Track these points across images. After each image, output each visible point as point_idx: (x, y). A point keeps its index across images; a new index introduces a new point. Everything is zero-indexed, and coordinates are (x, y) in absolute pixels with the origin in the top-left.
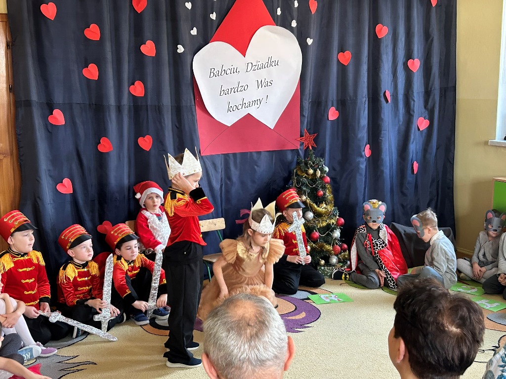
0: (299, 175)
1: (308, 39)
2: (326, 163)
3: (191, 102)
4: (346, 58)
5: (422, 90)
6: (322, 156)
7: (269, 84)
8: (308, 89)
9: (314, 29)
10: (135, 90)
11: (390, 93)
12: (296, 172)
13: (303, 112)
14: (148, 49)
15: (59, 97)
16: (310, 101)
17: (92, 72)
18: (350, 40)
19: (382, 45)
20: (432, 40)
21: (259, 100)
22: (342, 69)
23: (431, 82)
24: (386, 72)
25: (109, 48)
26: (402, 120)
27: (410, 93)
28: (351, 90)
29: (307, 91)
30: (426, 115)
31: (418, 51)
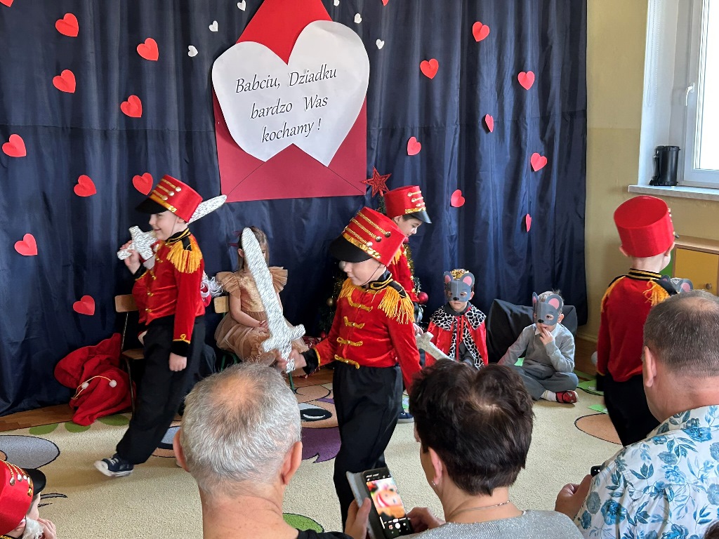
1: (378, 41)
5: (537, 114)
7: (322, 102)
8: (378, 112)
9: (386, 25)
10: (129, 112)
11: (494, 119)
13: (370, 143)
14: (148, 49)
15: (17, 117)
16: (381, 127)
17: (66, 82)
18: (438, 44)
19: (481, 51)
20: (551, 47)
21: (308, 126)
22: (427, 83)
23: (549, 104)
24: (487, 88)
25: (91, 48)
26: (509, 157)
27: (521, 119)
28: (438, 113)
29: (376, 115)
30: (543, 149)
31: (532, 61)
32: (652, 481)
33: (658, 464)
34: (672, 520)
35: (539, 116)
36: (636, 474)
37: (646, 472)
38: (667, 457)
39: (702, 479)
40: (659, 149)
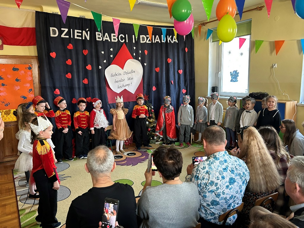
1: (145, 64)
2: (153, 105)
3: (104, 85)
4: (158, 70)
5: (184, 80)
6: (151, 103)
7: (132, 79)
9: (146, 60)
10: (85, 82)
11: (173, 81)
13: (144, 88)
14: (89, 67)
15: (57, 85)
16: (147, 84)
17: (69, 76)
18: (159, 64)
19: (170, 65)
20: (186, 63)
21: (129, 84)
22: (157, 73)
23: (186, 78)
24: (171, 74)
25: (75, 67)
26: (177, 90)
27: (179, 81)
28: (160, 80)
29: (145, 81)
30: (185, 88)
31: (182, 67)
32: (205, 170)
33: (207, 166)
34: (210, 179)
36: (202, 169)
37: (204, 168)
38: (209, 165)
39: (217, 169)
40: (213, 87)
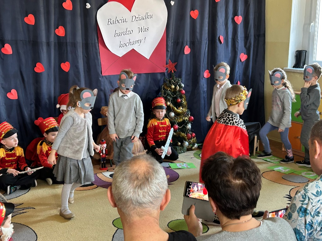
0: (165, 89)
1: (172, 1)
3: (95, 40)
4: (195, 14)
5: (243, 35)
7: (146, 30)
8: (171, 33)
10: (59, 32)
11: (224, 37)
12: (164, 87)
13: (168, 48)
14: (68, 5)
15: (8, 36)
16: (172, 41)
17: (30, 20)
18: (198, 3)
19: (218, 6)
20: (249, 5)
21: (140, 41)
22: (193, 21)
23: (248, 31)
24: (221, 24)
25: (42, 4)
26: (230, 55)
27: (236, 37)
28: (198, 35)
29: (170, 35)
30: (245, 52)
31: (241, 11)
35: (244, 36)
36: (314, 195)
37: (318, 193)
40: (298, 51)
